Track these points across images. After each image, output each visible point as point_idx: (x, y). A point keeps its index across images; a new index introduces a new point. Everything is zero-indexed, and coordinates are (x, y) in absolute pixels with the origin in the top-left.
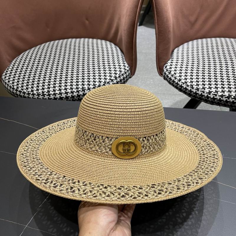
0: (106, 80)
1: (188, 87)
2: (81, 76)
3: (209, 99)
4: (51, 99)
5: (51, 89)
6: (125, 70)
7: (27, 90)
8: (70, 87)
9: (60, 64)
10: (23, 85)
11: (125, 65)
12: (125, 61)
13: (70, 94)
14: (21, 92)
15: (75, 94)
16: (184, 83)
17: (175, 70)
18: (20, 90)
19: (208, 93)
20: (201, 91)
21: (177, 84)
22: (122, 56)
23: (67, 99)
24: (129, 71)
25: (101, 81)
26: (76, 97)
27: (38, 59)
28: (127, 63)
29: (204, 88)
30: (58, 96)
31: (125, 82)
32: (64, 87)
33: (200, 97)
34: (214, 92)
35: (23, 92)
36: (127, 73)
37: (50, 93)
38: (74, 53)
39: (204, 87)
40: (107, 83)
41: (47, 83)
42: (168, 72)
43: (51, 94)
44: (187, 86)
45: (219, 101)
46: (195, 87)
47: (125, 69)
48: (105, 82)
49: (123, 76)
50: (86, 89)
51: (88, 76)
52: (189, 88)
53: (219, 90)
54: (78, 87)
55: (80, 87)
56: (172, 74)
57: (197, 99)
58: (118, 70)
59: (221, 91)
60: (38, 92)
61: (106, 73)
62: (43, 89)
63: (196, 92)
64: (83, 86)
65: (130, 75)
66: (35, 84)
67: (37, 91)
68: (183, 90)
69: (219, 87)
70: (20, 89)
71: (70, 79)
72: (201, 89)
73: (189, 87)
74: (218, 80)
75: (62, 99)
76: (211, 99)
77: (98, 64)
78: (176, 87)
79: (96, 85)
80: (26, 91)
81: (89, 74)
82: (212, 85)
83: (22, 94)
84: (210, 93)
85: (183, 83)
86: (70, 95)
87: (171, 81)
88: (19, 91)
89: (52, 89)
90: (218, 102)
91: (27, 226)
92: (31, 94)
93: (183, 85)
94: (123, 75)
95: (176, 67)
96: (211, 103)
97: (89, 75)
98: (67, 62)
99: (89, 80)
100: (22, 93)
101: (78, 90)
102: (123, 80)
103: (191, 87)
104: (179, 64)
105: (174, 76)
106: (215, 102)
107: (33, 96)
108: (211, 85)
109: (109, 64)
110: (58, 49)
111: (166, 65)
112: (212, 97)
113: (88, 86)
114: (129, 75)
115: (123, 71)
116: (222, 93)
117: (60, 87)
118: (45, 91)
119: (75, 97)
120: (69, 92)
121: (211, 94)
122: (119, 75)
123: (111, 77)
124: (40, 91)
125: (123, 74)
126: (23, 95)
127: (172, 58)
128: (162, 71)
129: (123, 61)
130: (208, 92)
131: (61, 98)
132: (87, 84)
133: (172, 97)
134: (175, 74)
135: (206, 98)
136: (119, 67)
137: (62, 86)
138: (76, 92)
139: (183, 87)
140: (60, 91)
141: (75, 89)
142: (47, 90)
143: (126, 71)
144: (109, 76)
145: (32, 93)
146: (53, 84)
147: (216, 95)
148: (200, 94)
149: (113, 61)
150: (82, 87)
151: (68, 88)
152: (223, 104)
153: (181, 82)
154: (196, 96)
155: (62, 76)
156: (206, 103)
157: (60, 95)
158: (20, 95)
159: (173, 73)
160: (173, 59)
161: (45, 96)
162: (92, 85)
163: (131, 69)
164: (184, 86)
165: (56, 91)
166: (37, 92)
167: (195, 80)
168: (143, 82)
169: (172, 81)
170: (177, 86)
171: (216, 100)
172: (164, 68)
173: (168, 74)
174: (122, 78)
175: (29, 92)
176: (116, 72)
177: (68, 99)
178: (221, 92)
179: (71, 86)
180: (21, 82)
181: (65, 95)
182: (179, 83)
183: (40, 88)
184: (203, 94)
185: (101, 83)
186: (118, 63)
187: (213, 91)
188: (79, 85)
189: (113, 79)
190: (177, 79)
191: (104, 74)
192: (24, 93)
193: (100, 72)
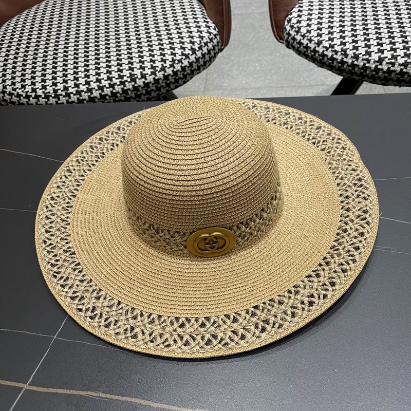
0: (175, 56)
1: (336, 54)
2: (126, 52)
3: (380, 73)
4: (73, 102)
5: (71, 84)
6: (210, 35)
7: (23, 89)
8: (106, 76)
9: (81, 35)
10: (15, 81)
11: (208, 25)
12: (207, 17)
13: (108, 89)
14: (13, 94)
15: (118, 89)
16: (327, 49)
17: (309, 25)
18: (10, 92)
19: (377, 62)
20: (363, 59)
21: (315, 51)
22: (200, 8)
23: (103, 100)
24: (218, 37)
25: (166, 58)
26: (120, 94)
27: (37, 29)
28: (212, 22)
29: (369, 53)
30: (85, 96)
31: (212, 59)
32: (94, 77)
33: (361, 73)
34: (389, 59)
35: (16, 94)
36: (215, 41)
37: (68, 92)
38: (106, 12)
39: (369, 50)
40: (177, 62)
41: (61, 73)
42: (295, 31)
43: (72, 93)
44: (334, 53)
45: (399, 76)
46: (350, 53)
47: (210, 33)
48: (173, 60)
49: (206, 47)
50: (137, 77)
51: (139, 51)
52: (339, 57)
53: (398, 54)
54: (122, 74)
55: (126, 73)
56: (302, 34)
57: (355, 77)
58: (197, 35)
59: (402, 55)
60: (46, 92)
61: (173, 44)
62: (55, 84)
63: (353, 62)
64: (131, 71)
65: (220, 44)
66: (37, 78)
67: (44, 90)
68: (327, 63)
69: (399, 48)
70: (9, 89)
71: (104, 60)
72: (363, 55)
73: (339, 53)
74: (395, 34)
75: (94, 102)
76: (384, 72)
77: (156, 27)
78: (313, 59)
79: (157, 68)
80: (23, 91)
81: (141, 48)
82: (384, 45)
83: (15, 99)
84: (381, 60)
85: (326, 47)
86: (107, 91)
87: (302, 47)
88: (8, 92)
89: (73, 82)
90: (398, 78)
91: (55, 337)
92: (33, 96)
93: (325, 53)
94: (206, 44)
95: (309, 19)
96: (384, 82)
97: (141, 50)
98: (94, 30)
99: (142, 60)
100: (15, 96)
101: (123, 80)
102: (208, 54)
103: (341, 54)
104: (314, 11)
105: (307, 36)
106: (392, 79)
107: (36, 100)
108: (382, 46)
109: (178, 25)
110: (74, 7)
111: (290, 16)
112: (385, 68)
113: (142, 70)
114: (218, 45)
115: (207, 38)
116: (406, 59)
117: (86, 79)
118: (59, 88)
119: (118, 95)
120: (105, 86)
121: (384, 63)
122: (199, 46)
123: (185, 50)
124: (50, 89)
125: (207, 42)
126: (17, 102)
127: (299, 3)
128: (283, 31)
129: (203, 17)
130: (377, 59)
131: (92, 100)
132: (138, 67)
133: (298, 92)
134: (309, 31)
135: (374, 73)
136: (198, 30)
137: (91, 76)
138: (118, 85)
139: (327, 56)
140: (87, 86)
141: (117, 79)
142: (62, 85)
143: (212, 36)
144: (179, 48)
145: (33, 94)
146: (72, 73)
147: (393, 64)
148: (361, 67)
149: (184, 19)
150: (130, 74)
151: (103, 79)
152: (408, 80)
153: (321, 45)
154: (353, 71)
155: (88, 57)
156: (373, 83)
157: (89, 94)
158: (12, 100)
159: (303, 30)
160: (302, 3)
161: (61, 97)
162: (149, 69)
163: (220, 32)
164: (329, 53)
165: (81, 86)
166: (43, 92)
167: (350, 40)
168: (241, 68)
169: (304, 47)
170: (314, 57)
171: (393, 75)
172: (286, 23)
173: (296, 34)
174: (205, 50)
175: (29, 94)
176: (193, 40)
177: (106, 99)
178: (402, 57)
179: (108, 74)
180: (10, 76)
181: (98, 91)
182: (317, 49)
183: (49, 83)
184: (367, 65)
185: (165, 63)
186: (195, 22)
187: (387, 57)
188: (124, 71)
189: (189, 54)
190: (313, 42)
191: (171, 45)
192: (19, 96)
193: (162, 42)
